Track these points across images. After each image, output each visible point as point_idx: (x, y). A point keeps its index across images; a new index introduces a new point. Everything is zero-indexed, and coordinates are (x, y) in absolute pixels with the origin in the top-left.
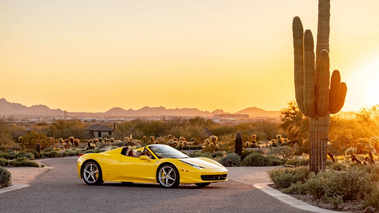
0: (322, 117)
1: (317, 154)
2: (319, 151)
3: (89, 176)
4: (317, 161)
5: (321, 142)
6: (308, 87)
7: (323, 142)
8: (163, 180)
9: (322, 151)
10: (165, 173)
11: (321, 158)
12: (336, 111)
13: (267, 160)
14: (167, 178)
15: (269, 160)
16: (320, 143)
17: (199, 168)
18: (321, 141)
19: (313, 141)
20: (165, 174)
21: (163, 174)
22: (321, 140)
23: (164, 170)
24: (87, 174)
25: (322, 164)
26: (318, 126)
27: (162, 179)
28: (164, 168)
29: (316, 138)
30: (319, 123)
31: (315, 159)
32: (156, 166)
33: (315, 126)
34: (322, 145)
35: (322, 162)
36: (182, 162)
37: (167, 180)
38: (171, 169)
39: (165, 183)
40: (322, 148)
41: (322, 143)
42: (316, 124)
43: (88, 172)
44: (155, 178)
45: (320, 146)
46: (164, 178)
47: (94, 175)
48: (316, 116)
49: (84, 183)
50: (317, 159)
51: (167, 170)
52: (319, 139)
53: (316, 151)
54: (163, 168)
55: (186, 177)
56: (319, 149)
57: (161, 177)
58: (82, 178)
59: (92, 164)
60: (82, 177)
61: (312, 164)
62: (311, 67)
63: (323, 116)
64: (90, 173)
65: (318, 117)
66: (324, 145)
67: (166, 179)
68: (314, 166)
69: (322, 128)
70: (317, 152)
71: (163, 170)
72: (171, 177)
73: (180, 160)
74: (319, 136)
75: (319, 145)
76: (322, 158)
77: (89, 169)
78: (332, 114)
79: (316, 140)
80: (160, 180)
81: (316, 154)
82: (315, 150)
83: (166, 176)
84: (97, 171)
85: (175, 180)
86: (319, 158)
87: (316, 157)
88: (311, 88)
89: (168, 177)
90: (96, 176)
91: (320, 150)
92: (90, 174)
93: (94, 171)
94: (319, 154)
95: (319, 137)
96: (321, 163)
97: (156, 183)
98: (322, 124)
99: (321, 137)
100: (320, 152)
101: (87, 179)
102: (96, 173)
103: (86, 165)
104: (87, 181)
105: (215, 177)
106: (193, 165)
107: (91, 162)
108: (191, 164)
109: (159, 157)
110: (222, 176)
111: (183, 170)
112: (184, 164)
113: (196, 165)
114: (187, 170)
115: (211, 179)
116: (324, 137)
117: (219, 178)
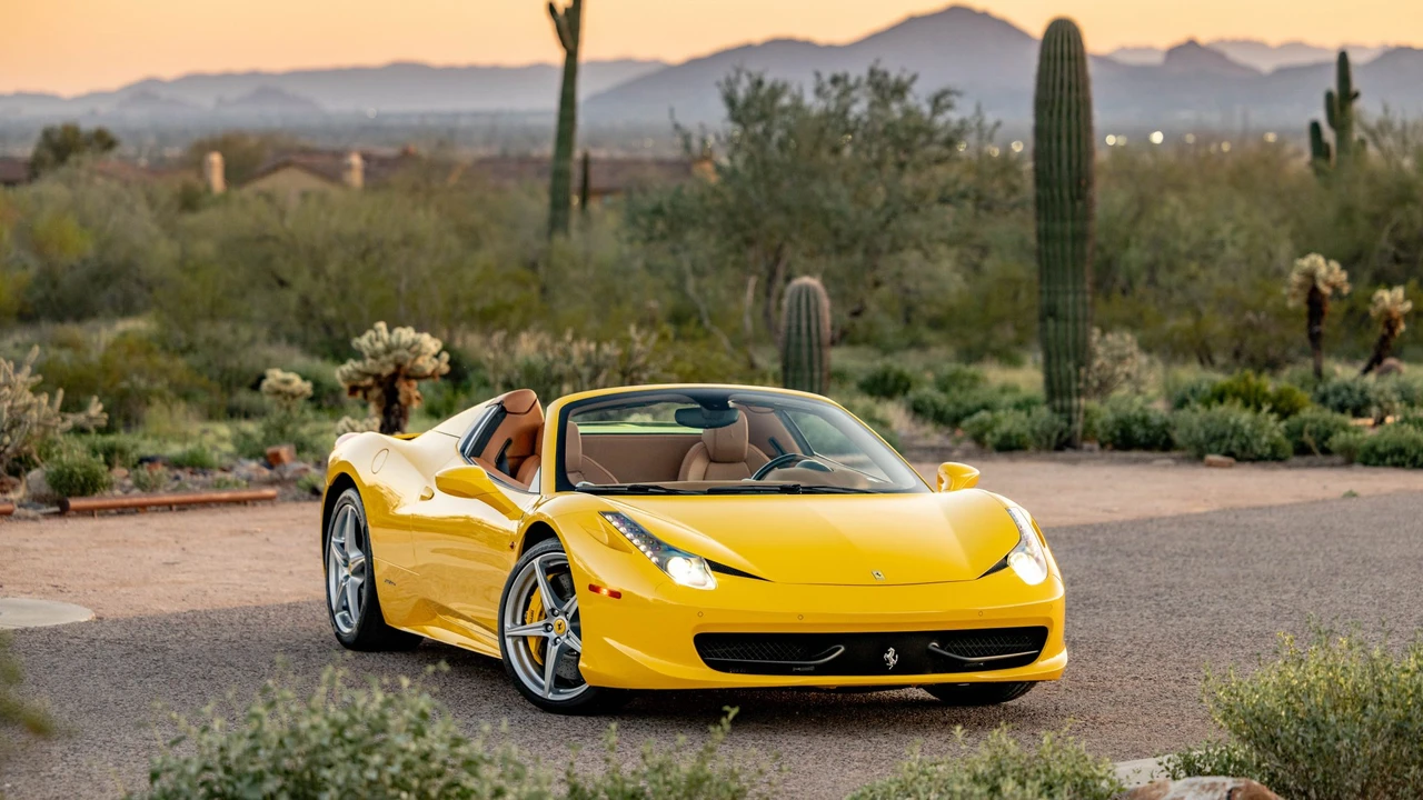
3: (341, 588)
10: (548, 603)
17: (704, 573)
21: (534, 606)
23: (539, 576)
27: (525, 639)
28: (543, 564)
32: (513, 544)
36: (608, 523)
43: (340, 559)
46: (534, 629)
55: (607, 640)
57: (524, 623)
59: (350, 509)
80: (509, 642)
89: (563, 630)
101: (335, 605)
103: (335, 509)
104: (337, 617)
105: (843, 649)
106: (671, 550)
107: (349, 493)
108: (659, 543)
109: (563, 484)
110: (942, 647)
111: (594, 589)
112: (614, 545)
113: (687, 556)
114: (616, 588)
115: (797, 666)
117: (891, 656)
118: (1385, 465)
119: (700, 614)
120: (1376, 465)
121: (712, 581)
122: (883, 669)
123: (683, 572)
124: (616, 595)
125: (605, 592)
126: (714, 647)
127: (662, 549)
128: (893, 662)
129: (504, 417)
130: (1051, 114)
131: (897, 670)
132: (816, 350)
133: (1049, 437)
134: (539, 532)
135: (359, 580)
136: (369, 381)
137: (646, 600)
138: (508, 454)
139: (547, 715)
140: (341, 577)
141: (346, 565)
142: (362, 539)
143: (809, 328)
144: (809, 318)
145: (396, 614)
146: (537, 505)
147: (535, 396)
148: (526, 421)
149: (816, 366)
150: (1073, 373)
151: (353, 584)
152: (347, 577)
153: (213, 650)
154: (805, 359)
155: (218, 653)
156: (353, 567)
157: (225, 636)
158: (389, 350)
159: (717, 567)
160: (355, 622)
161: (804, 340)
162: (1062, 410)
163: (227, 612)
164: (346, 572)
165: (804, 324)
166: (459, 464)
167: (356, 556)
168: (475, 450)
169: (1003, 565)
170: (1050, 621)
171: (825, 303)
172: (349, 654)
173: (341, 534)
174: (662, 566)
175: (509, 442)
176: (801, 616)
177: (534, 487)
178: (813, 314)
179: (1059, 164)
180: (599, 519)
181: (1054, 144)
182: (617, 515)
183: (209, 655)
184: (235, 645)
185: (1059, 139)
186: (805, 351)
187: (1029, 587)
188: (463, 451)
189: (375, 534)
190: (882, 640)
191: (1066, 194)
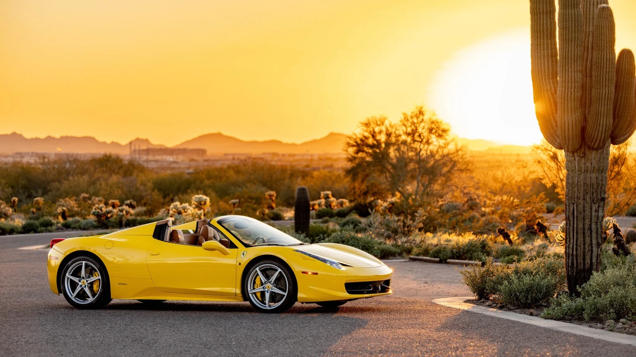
0: (594, 152)
1: (584, 233)
2: (587, 227)
3: (78, 289)
4: (584, 248)
5: (591, 206)
6: (570, 86)
7: (597, 205)
8: (259, 295)
9: (594, 226)
10: (264, 279)
11: (591, 241)
12: (622, 138)
13: (369, 246)
14: (266, 289)
15: (373, 247)
16: (591, 209)
17: (340, 266)
18: (593, 204)
19: (574, 204)
20: (263, 281)
21: (258, 282)
22: (593, 201)
23: (259, 272)
24: (74, 285)
26: (586, 171)
27: (255, 293)
28: (260, 269)
29: (582, 198)
30: (589, 165)
31: (579, 243)
32: (240, 264)
33: (579, 173)
34: (594, 213)
35: (595, 249)
36: (300, 253)
37: (267, 295)
38: (277, 270)
39: (263, 302)
40: (594, 220)
41: (594, 209)
42: (581, 168)
43: (76, 279)
44: (238, 291)
45: (591, 216)
46: (259, 289)
47: (89, 285)
48: (583, 150)
49: (66, 303)
50: (584, 244)
51: (266, 273)
52: (589, 200)
53: (581, 226)
54: (257, 269)
55: (310, 287)
56: (587, 222)
57: (254, 289)
58: (60, 292)
59: (84, 262)
60: (61, 289)
61: (572, 255)
62: (575, 43)
63: (597, 149)
64: (80, 281)
65: (587, 152)
66: (598, 212)
67: (266, 293)
68: (577, 259)
69: (594, 175)
70: (584, 229)
71: (257, 271)
72: (277, 287)
73: (297, 251)
74: (587, 193)
75: (588, 212)
76: (594, 241)
77: (76, 273)
78: (614, 144)
79: (581, 201)
80: (250, 295)
81: (581, 231)
82: (579, 223)
83: (266, 286)
84: (97, 277)
85: (286, 294)
86: (588, 240)
87: (582, 240)
88: (575, 88)
89: (270, 287)
90: (95, 288)
91: (591, 225)
92: (80, 284)
93: (89, 277)
94: (589, 232)
95: (589, 195)
96: (592, 251)
97: (240, 302)
98: (594, 167)
99: (593, 195)
100: (590, 229)
101: (72, 296)
102: (95, 281)
103: (69, 263)
107: (83, 257)
111: (306, 273)
114: (314, 272)
115: (365, 291)
116: (599, 196)
117: (380, 288)
121: (343, 268)
124: (317, 274)
125: (310, 273)
159: (343, 265)
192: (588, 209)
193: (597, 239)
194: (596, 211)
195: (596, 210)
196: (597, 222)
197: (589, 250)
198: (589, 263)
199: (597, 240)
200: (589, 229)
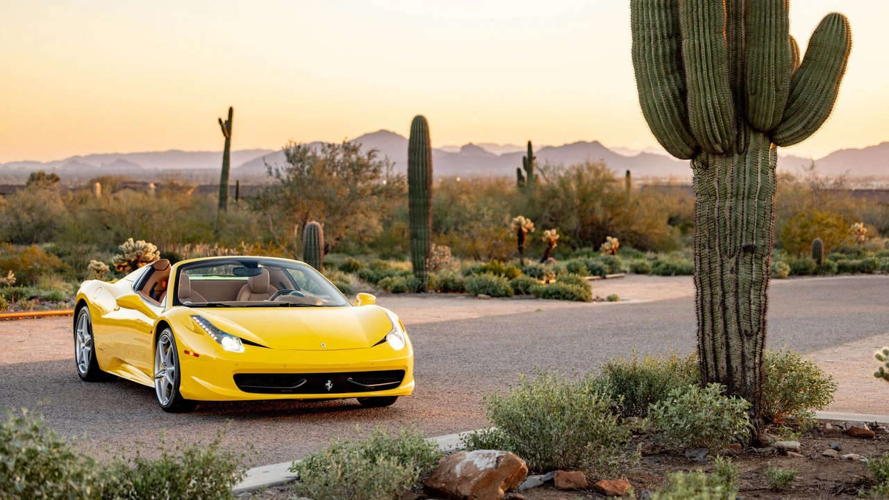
0: (722, 161)
2: (718, 299)
5: (722, 262)
7: (733, 260)
9: (730, 300)
11: (725, 326)
16: (722, 266)
17: (239, 345)
18: (725, 258)
22: (726, 252)
25: (732, 350)
31: (707, 329)
32: (152, 331)
34: (728, 275)
35: (735, 342)
40: (730, 288)
41: (728, 266)
45: (722, 279)
50: (714, 331)
52: (717, 249)
53: (709, 297)
56: (719, 290)
65: (711, 160)
66: (737, 273)
68: (705, 358)
70: (712, 303)
74: (715, 237)
75: (717, 274)
76: (733, 328)
79: (707, 250)
80: (156, 381)
86: (720, 324)
91: (724, 295)
94: (721, 309)
95: (717, 241)
99: (726, 240)
100: (723, 303)
104: (80, 366)
105: (306, 381)
106: (224, 333)
107: (85, 308)
108: (218, 330)
109: (176, 302)
110: (353, 380)
111: (187, 352)
112: (197, 331)
113: (231, 336)
114: (197, 352)
115: (284, 389)
116: (738, 242)
117: (329, 384)
118: (552, 298)
119: (236, 364)
120: (548, 298)
121: (243, 348)
122: (326, 391)
123: (229, 344)
124: (197, 355)
125: (191, 354)
126: (243, 380)
127: (219, 333)
128: (330, 387)
129: (153, 272)
130: (415, 154)
131: (332, 391)
132: (318, 251)
133: (414, 287)
134: (163, 325)
135: (89, 349)
136: (125, 264)
137: (212, 358)
138: (155, 289)
139: (168, 414)
140: (82, 347)
141: (83, 342)
142: (90, 331)
143: (315, 242)
144: (315, 238)
145: (104, 364)
146: (163, 312)
147: (169, 262)
148: (164, 274)
149: (318, 258)
150: (424, 261)
151: (86, 350)
152: (84, 347)
153: (20, 382)
154: (313, 254)
155: (22, 383)
156: (86, 342)
157: (29, 375)
158: (134, 250)
159: (245, 342)
160: (86, 368)
161: (313, 247)
162: (420, 276)
163: (36, 363)
164: (83, 345)
165: (313, 240)
166: (132, 293)
167: (87, 337)
168: (140, 288)
169: (384, 341)
170: (406, 367)
171: (321, 231)
172: (83, 383)
173: (81, 328)
174: (219, 341)
175: (156, 284)
176: (285, 365)
177: (163, 304)
178: (317, 236)
179: (418, 175)
180: (190, 319)
181: (416, 167)
182: (198, 317)
183: (17, 385)
184: (32, 380)
185: (418, 165)
186: (313, 251)
187: (396, 351)
188: (134, 288)
189: (94, 327)
190: (324, 377)
191: (421, 187)
192: (717, 265)
193: (738, 322)
194: (732, 271)
195: (732, 269)
196: (736, 292)
197: (722, 344)
198: (725, 369)
199: (739, 325)
200: (721, 304)
